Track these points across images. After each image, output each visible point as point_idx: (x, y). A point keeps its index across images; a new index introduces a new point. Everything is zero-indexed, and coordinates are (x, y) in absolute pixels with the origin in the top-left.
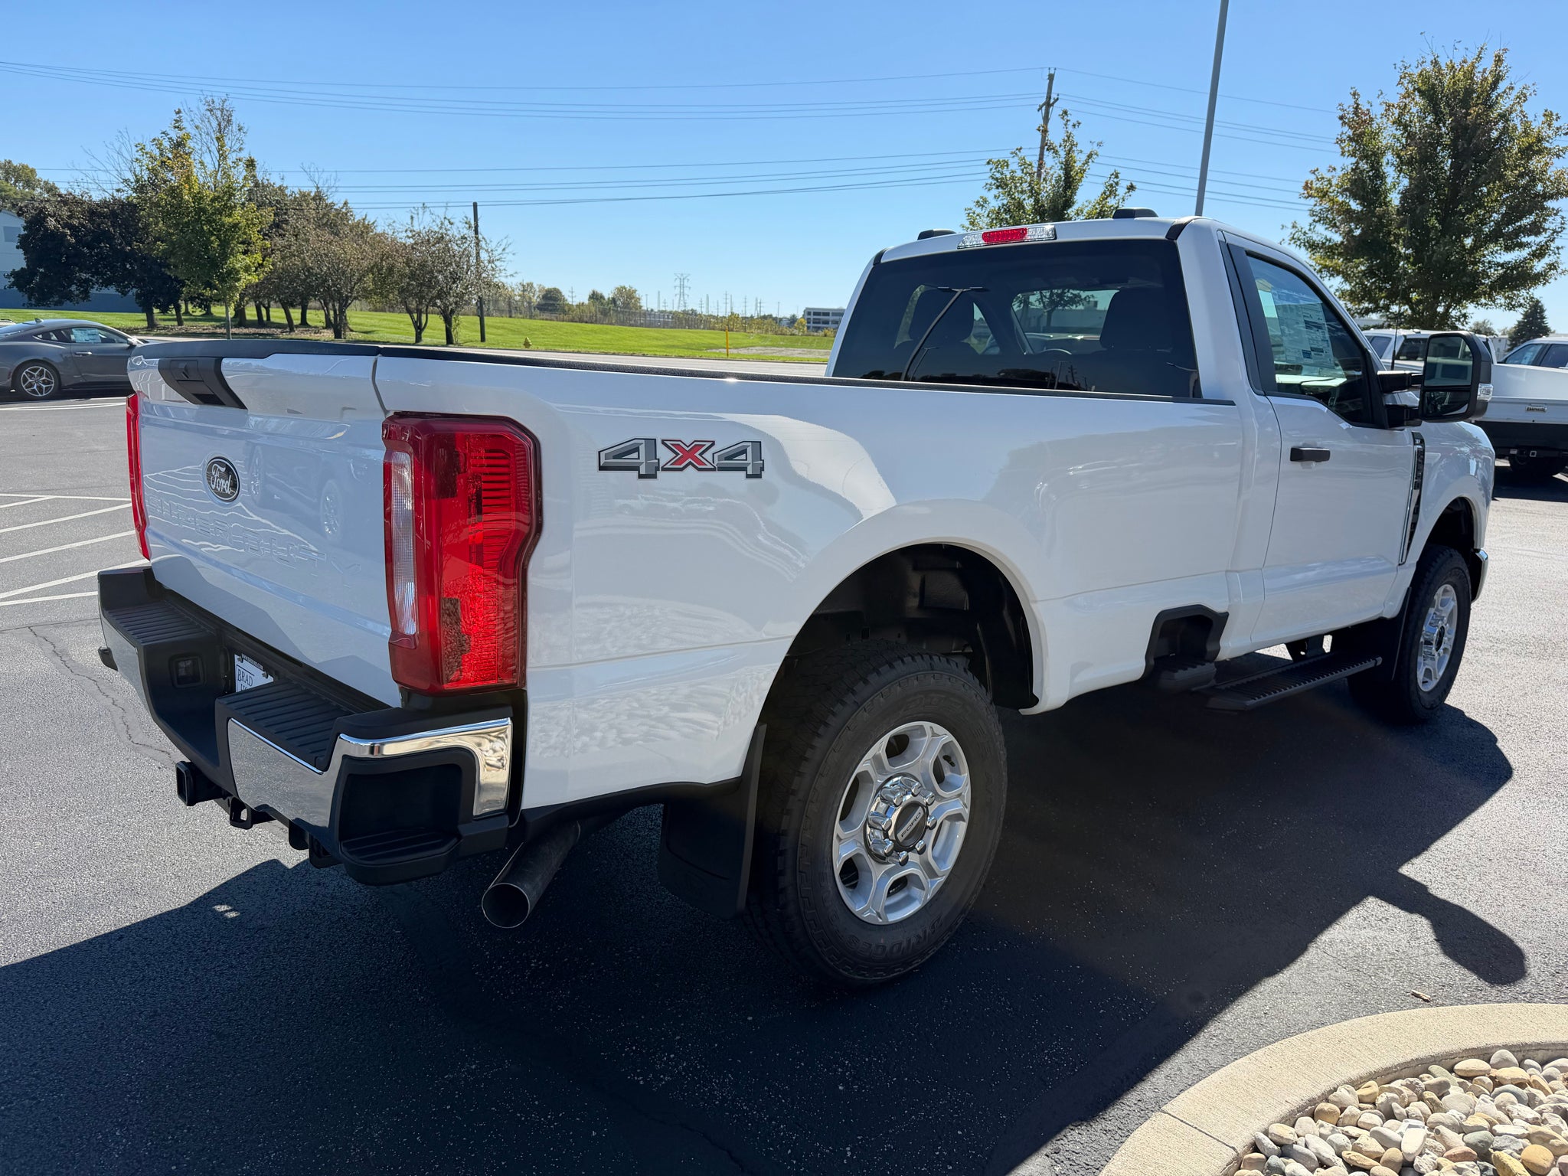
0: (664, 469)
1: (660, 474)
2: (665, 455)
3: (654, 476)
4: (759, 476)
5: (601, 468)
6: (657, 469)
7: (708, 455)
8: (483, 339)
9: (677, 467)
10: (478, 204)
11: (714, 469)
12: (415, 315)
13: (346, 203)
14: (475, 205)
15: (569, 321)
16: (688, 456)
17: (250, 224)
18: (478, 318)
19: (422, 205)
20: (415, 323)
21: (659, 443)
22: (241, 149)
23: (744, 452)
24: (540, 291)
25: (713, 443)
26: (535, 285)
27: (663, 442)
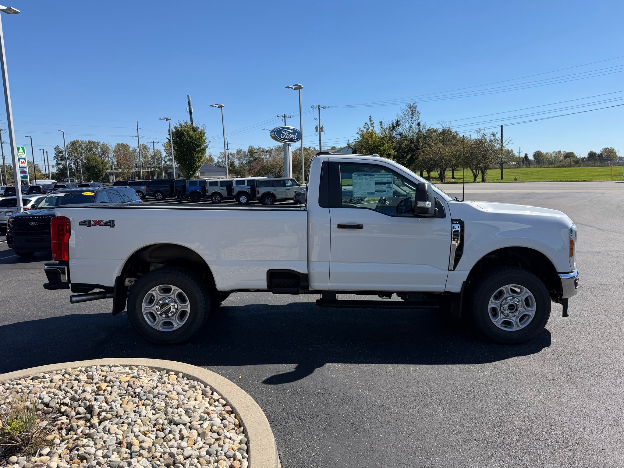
0: (92, 225)
1: (91, 226)
2: (92, 223)
3: (90, 227)
4: (114, 227)
5: (80, 225)
6: (91, 225)
7: (102, 223)
8: (502, 178)
9: (95, 225)
10: (503, 126)
11: (103, 226)
12: (474, 171)
13: (456, 132)
14: (502, 126)
15: (557, 167)
16: (98, 223)
17: (389, 148)
18: (501, 170)
19: (479, 129)
20: (474, 174)
21: (91, 221)
22: (418, 119)
23: (110, 222)
24: (564, 154)
25: (103, 221)
26: (562, 152)
27: (92, 220)
